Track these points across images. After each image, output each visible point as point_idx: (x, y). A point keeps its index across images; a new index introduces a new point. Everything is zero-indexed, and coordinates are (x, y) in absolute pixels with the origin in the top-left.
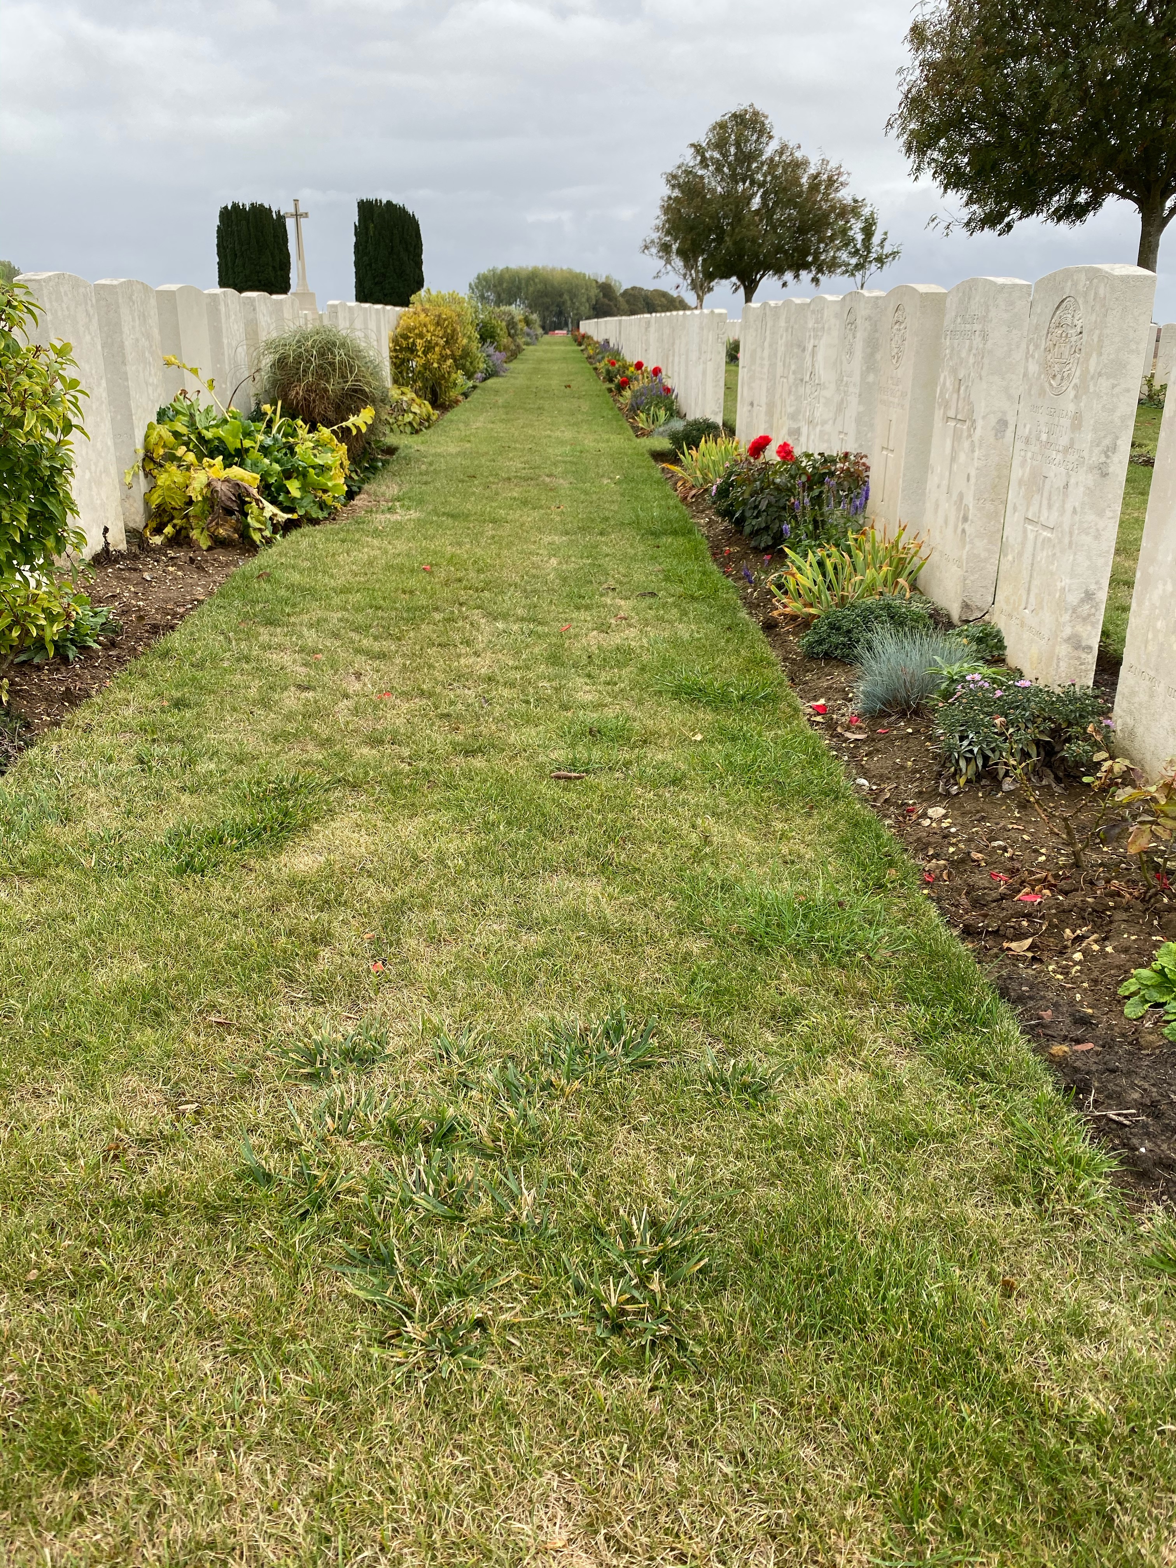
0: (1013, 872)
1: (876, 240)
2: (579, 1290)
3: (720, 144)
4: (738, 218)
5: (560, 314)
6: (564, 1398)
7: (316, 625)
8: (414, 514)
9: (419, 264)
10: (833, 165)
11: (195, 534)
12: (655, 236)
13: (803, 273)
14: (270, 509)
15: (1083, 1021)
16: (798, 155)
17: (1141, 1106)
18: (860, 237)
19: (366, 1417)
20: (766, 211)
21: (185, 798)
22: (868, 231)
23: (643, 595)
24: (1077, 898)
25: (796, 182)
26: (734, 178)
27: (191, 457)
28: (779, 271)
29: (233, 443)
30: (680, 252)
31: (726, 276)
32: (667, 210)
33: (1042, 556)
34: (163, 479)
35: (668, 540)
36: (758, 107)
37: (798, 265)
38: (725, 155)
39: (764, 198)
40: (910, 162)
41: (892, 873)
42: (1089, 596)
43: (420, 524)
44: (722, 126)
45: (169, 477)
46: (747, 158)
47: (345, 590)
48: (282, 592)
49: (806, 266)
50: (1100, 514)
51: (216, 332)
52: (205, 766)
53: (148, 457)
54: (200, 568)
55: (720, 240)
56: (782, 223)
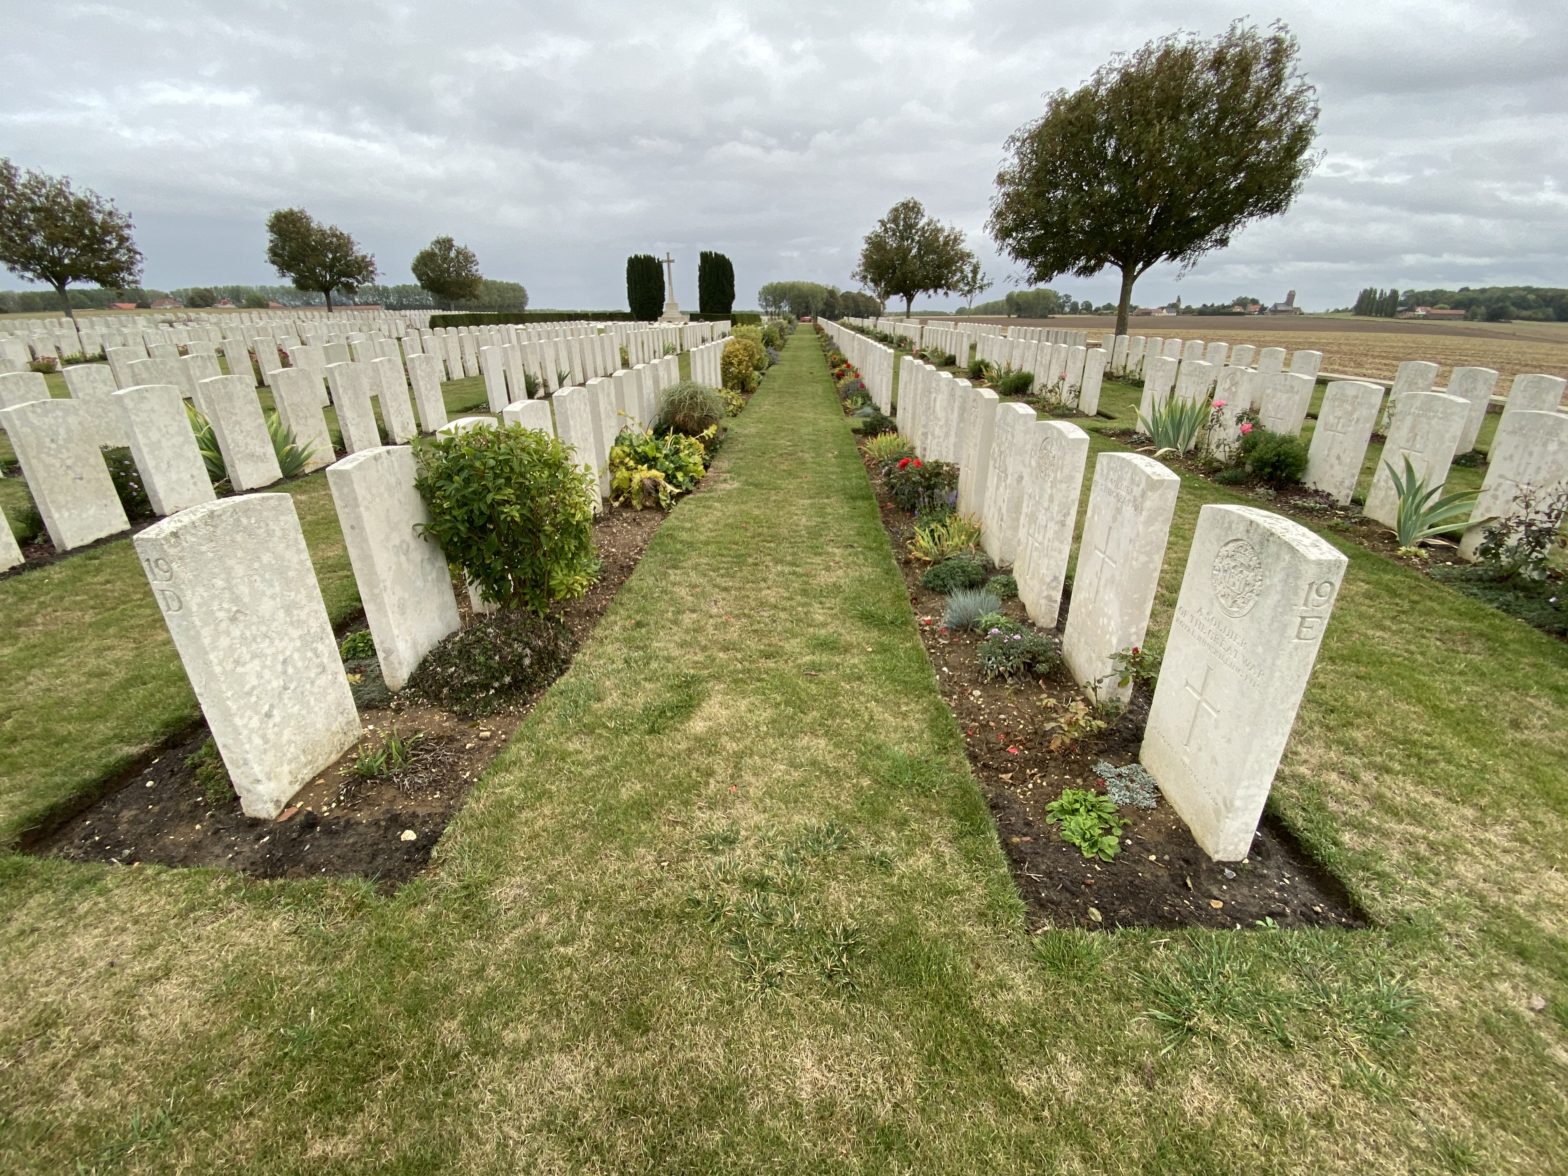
0: (1007, 734)
1: (979, 277)
2: (816, 960)
3: (895, 220)
4: (904, 259)
5: (807, 307)
6: (811, 1007)
7: (695, 567)
8: (736, 485)
9: (732, 286)
10: (957, 230)
11: (634, 502)
12: (858, 270)
13: (940, 291)
14: (670, 488)
15: (1028, 824)
16: (939, 225)
17: (1044, 873)
18: (970, 275)
19: (740, 1012)
20: (919, 256)
21: (648, 686)
22: (975, 271)
23: (846, 547)
24: (1034, 752)
25: (937, 239)
26: (902, 238)
27: (632, 463)
28: (926, 289)
29: (651, 454)
30: (872, 280)
31: (896, 293)
32: (865, 256)
33: (1035, 554)
34: (618, 474)
35: (859, 503)
36: (917, 199)
37: (937, 286)
38: (897, 226)
39: (919, 249)
40: (996, 245)
41: (951, 742)
42: (1056, 578)
43: (740, 491)
44: (896, 210)
45: (622, 473)
46: (909, 227)
47: (707, 543)
48: (679, 546)
49: (941, 287)
50: (1062, 542)
51: (640, 387)
52: (654, 665)
53: (612, 464)
54: (639, 524)
55: (894, 272)
56: (928, 263)
